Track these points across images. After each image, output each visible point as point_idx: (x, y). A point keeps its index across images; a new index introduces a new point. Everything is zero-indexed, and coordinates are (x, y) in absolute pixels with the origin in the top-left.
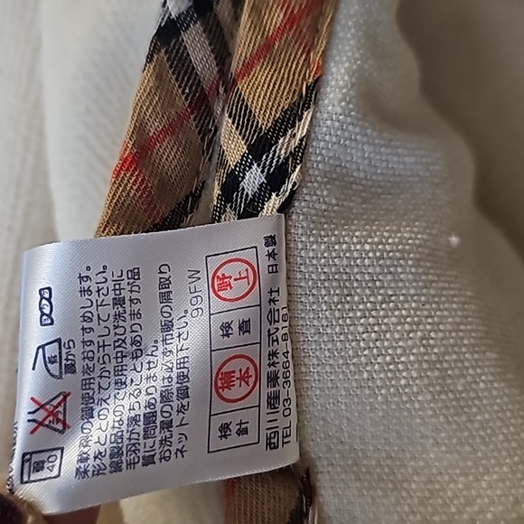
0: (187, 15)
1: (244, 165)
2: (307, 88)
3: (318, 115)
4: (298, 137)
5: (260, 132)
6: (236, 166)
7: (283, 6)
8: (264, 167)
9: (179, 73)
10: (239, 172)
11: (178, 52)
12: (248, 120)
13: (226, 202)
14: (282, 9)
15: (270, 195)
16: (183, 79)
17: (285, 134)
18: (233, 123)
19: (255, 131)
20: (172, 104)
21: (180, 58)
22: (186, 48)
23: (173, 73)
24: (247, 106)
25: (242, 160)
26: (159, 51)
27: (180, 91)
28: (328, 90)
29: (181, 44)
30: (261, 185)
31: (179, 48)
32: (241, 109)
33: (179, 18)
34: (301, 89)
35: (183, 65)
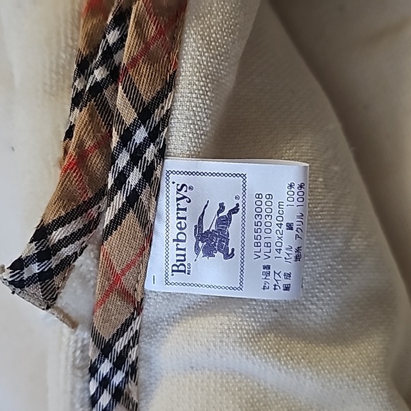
0: (106, 80)
1: (135, 126)
2: (170, 76)
3: (176, 95)
4: (166, 109)
5: (144, 105)
6: (130, 126)
7: (155, 22)
8: (147, 128)
9: (103, 113)
10: (133, 130)
11: (101, 101)
12: (137, 96)
13: (124, 146)
14: (154, 24)
15: (150, 144)
16: (105, 117)
17: (158, 107)
18: (127, 96)
19: (141, 104)
20: (99, 131)
21: (103, 105)
22: (106, 98)
23: (99, 113)
24: (136, 87)
25: (134, 122)
26: (90, 100)
27: (103, 123)
28: (181, 78)
29: (103, 97)
30: (145, 138)
31: (102, 99)
32: (132, 89)
33: (102, 81)
34: (167, 78)
35: (105, 108)
